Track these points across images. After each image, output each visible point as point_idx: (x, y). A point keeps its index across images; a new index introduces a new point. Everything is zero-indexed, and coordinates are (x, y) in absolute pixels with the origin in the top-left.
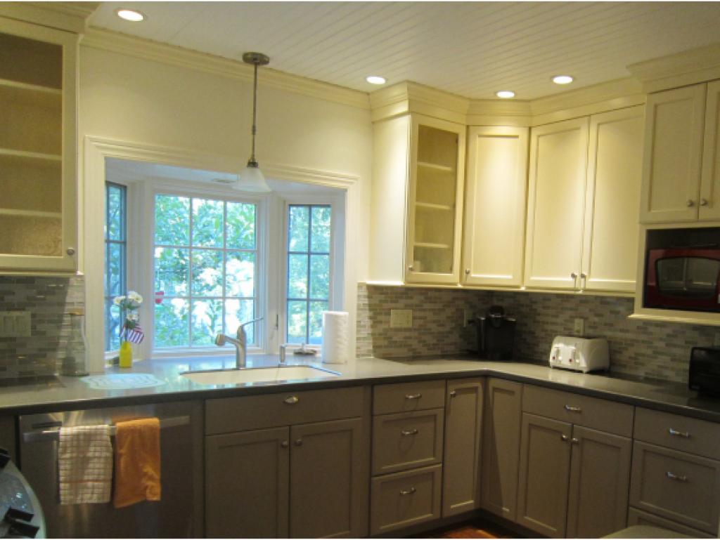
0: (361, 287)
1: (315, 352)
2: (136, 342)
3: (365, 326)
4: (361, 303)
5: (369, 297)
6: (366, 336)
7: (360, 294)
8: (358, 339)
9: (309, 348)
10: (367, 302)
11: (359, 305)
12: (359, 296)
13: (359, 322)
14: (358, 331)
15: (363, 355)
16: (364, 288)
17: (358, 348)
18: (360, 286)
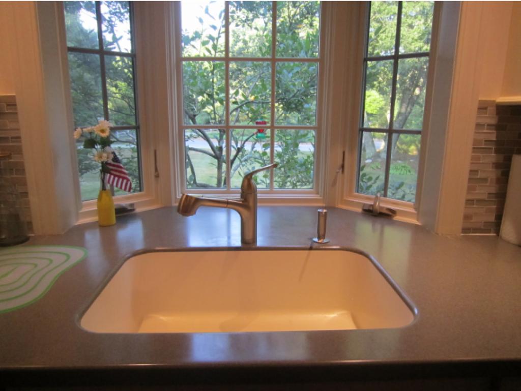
0: (486, 108)
1: (394, 212)
2: (121, 188)
3: (485, 180)
4: (483, 137)
5: (499, 127)
6: (485, 197)
7: (482, 121)
8: (469, 202)
9: (384, 205)
10: (494, 138)
11: (476, 142)
12: (478, 126)
13: (473, 172)
14: (470, 189)
15: (476, 230)
16: (492, 110)
17: (467, 217)
18: (483, 107)
